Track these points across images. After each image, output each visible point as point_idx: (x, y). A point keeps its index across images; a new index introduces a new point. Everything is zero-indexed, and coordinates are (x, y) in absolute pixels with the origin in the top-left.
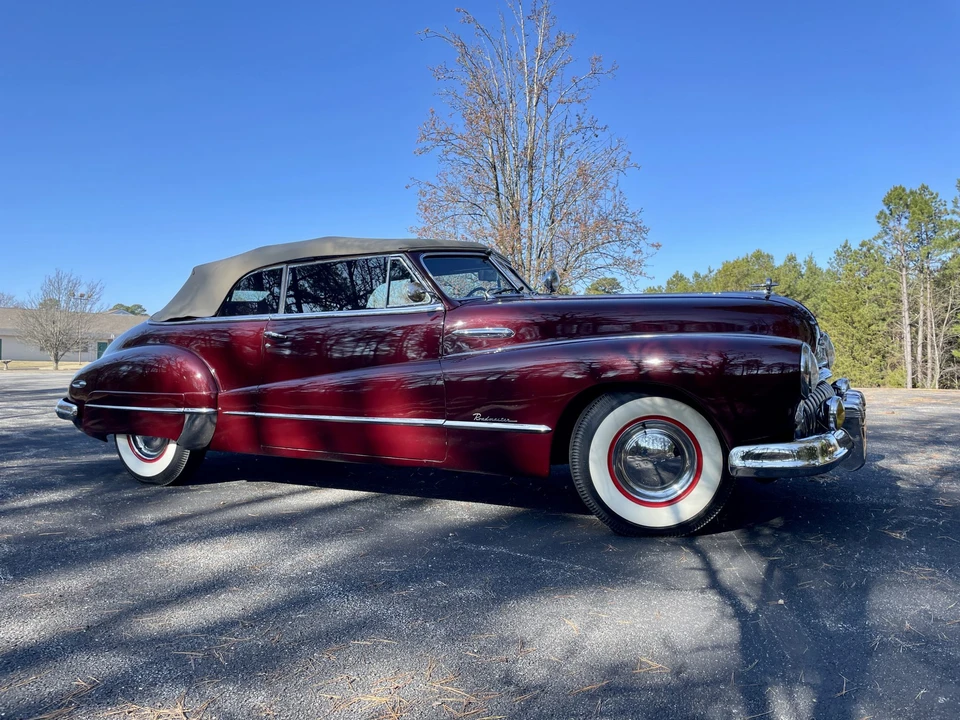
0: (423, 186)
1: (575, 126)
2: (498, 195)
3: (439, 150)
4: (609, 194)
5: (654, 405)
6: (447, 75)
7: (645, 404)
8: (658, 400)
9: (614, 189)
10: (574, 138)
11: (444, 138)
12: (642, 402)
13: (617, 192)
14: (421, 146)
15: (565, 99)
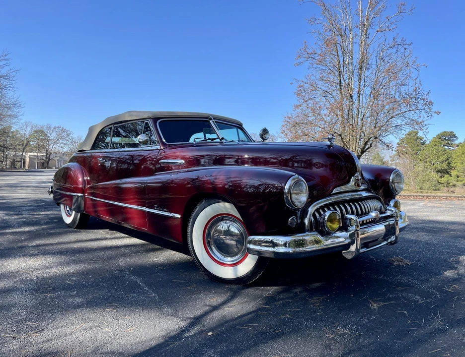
0: (300, 83)
1: (391, 44)
2: (341, 86)
3: (307, 64)
4: (412, 82)
5: (225, 207)
6: (316, 22)
7: (221, 206)
8: (227, 204)
9: (416, 79)
10: (390, 51)
11: (311, 56)
12: (219, 205)
13: (418, 81)
14: (298, 61)
15: (382, 29)
